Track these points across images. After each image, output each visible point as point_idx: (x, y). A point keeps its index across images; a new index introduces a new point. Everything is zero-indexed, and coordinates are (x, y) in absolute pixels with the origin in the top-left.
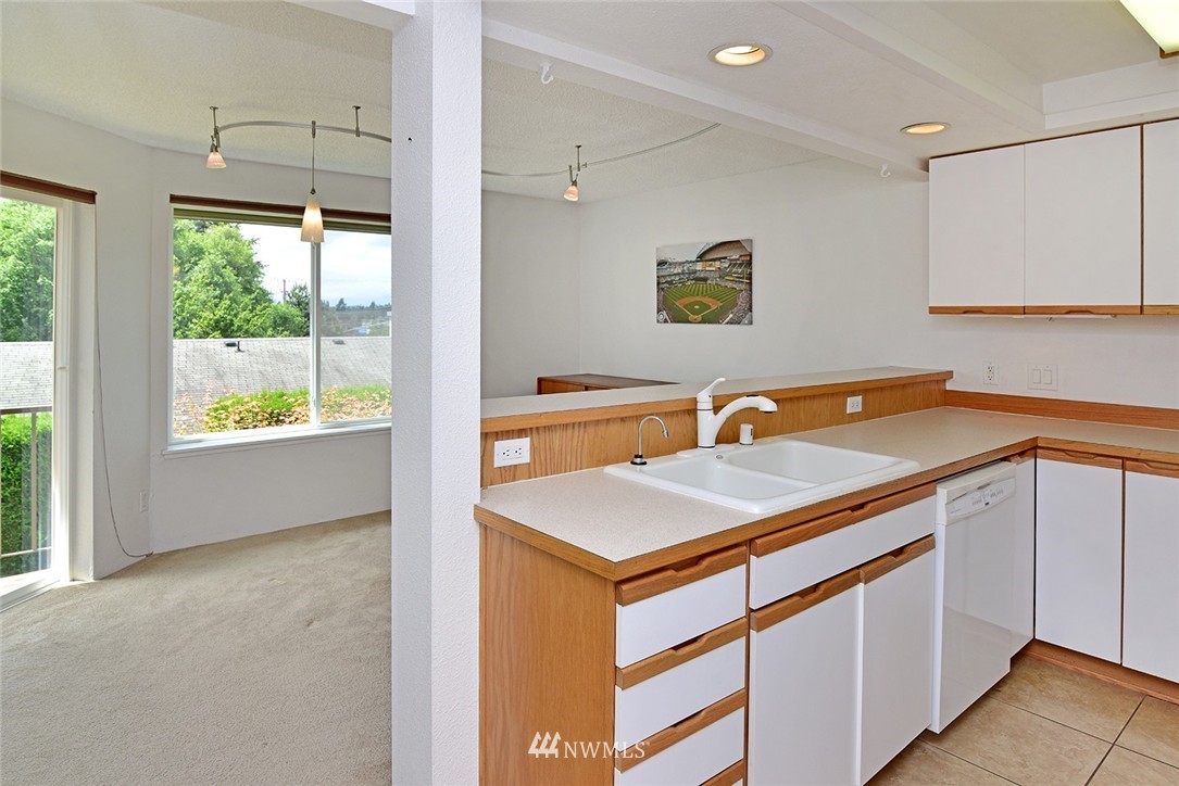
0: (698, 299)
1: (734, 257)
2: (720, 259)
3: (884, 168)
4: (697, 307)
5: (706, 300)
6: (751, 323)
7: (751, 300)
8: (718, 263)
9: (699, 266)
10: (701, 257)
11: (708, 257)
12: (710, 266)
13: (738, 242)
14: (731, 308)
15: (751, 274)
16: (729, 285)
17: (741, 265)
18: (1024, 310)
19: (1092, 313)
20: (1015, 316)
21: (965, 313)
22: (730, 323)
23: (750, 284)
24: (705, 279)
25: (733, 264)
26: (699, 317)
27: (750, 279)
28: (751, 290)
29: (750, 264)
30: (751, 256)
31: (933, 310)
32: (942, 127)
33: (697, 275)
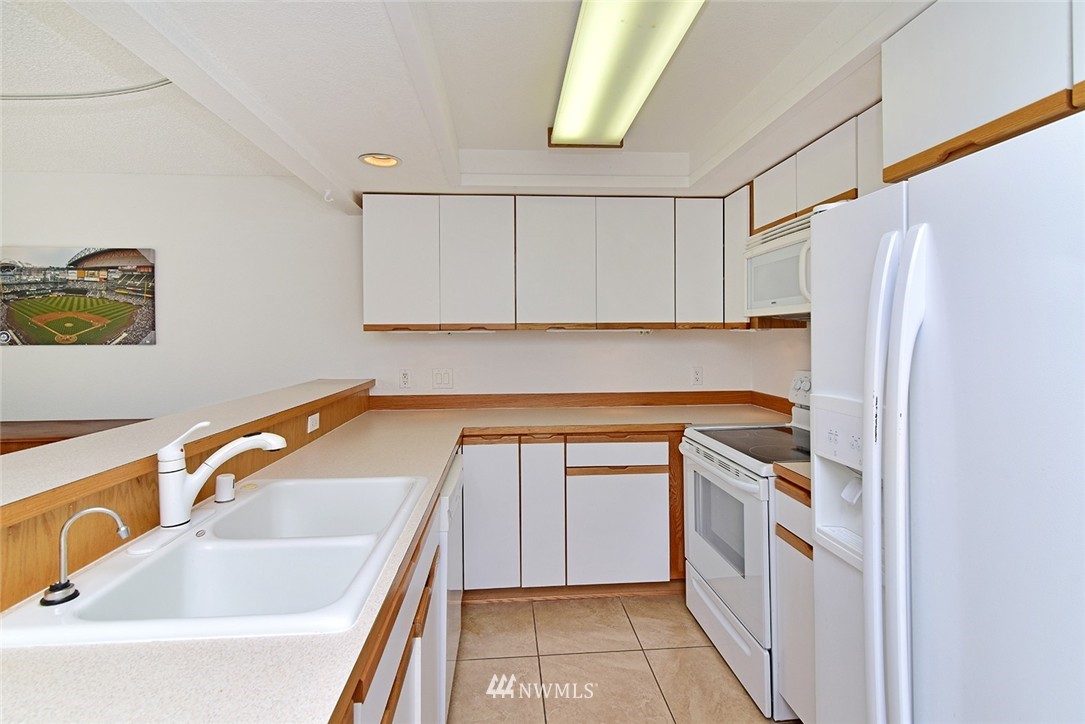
0: (70, 315)
1: (129, 268)
2: (107, 269)
3: (328, 193)
4: (68, 325)
5: (83, 317)
6: (153, 342)
7: (154, 317)
8: (103, 274)
9: (73, 275)
10: (76, 264)
11: (87, 265)
12: (92, 275)
13: (134, 250)
14: (125, 326)
15: (153, 288)
16: (122, 299)
17: (138, 277)
18: (440, 328)
19: (485, 329)
20: (430, 332)
21: (394, 330)
22: (125, 342)
23: (153, 299)
24: (84, 292)
25: (127, 275)
26: (74, 337)
27: (153, 293)
28: (154, 306)
29: (151, 276)
30: (153, 267)
31: (367, 328)
32: (393, 162)
33: (70, 285)
